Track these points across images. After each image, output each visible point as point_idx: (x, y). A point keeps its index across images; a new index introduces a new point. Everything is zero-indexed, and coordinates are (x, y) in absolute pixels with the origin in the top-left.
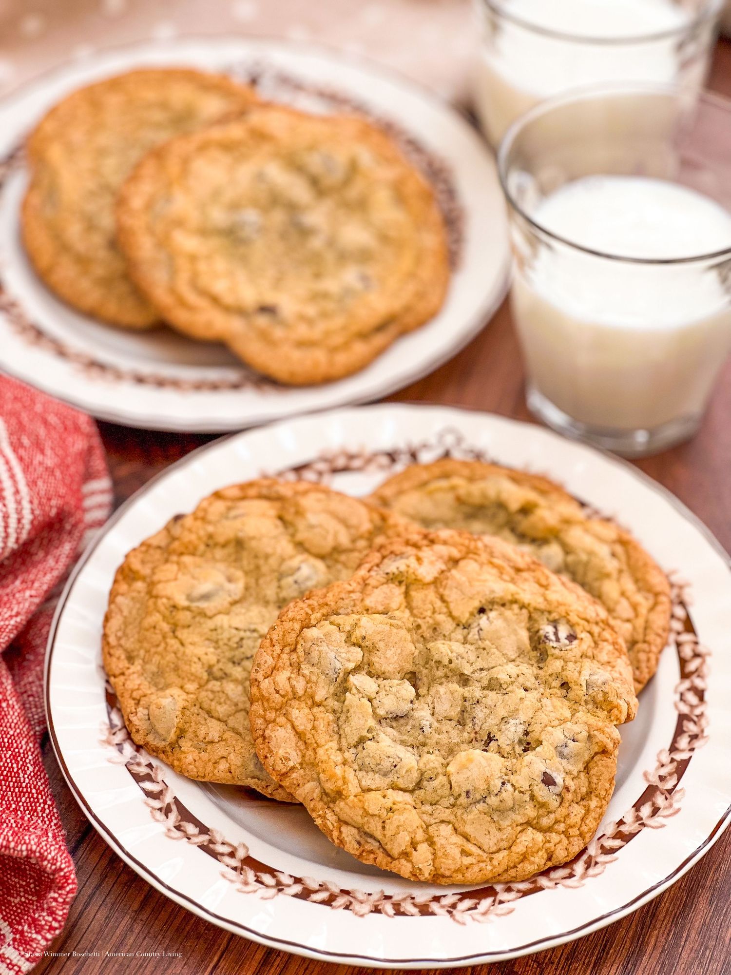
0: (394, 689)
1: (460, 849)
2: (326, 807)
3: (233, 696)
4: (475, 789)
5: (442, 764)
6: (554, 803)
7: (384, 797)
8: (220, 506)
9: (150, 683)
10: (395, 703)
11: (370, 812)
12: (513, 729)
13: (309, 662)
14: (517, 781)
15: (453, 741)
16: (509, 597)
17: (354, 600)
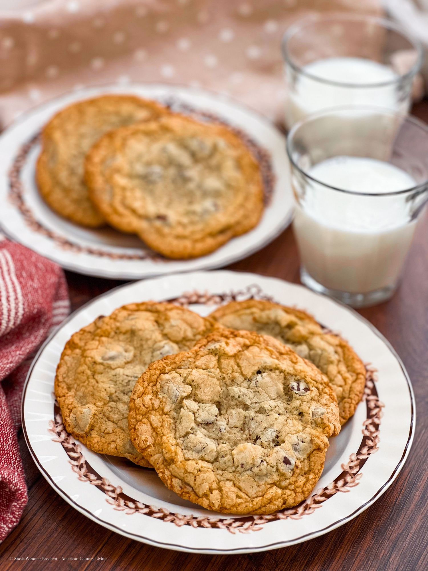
0: (207, 409)
1: (236, 494)
2: (165, 467)
3: (122, 411)
4: (247, 463)
5: (230, 450)
6: (289, 474)
7: (197, 464)
8: (124, 313)
9: (78, 401)
10: (207, 416)
11: (188, 471)
12: (270, 433)
13: (162, 392)
14: (269, 460)
15: (237, 438)
16: (274, 366)
17: (190, 362)
